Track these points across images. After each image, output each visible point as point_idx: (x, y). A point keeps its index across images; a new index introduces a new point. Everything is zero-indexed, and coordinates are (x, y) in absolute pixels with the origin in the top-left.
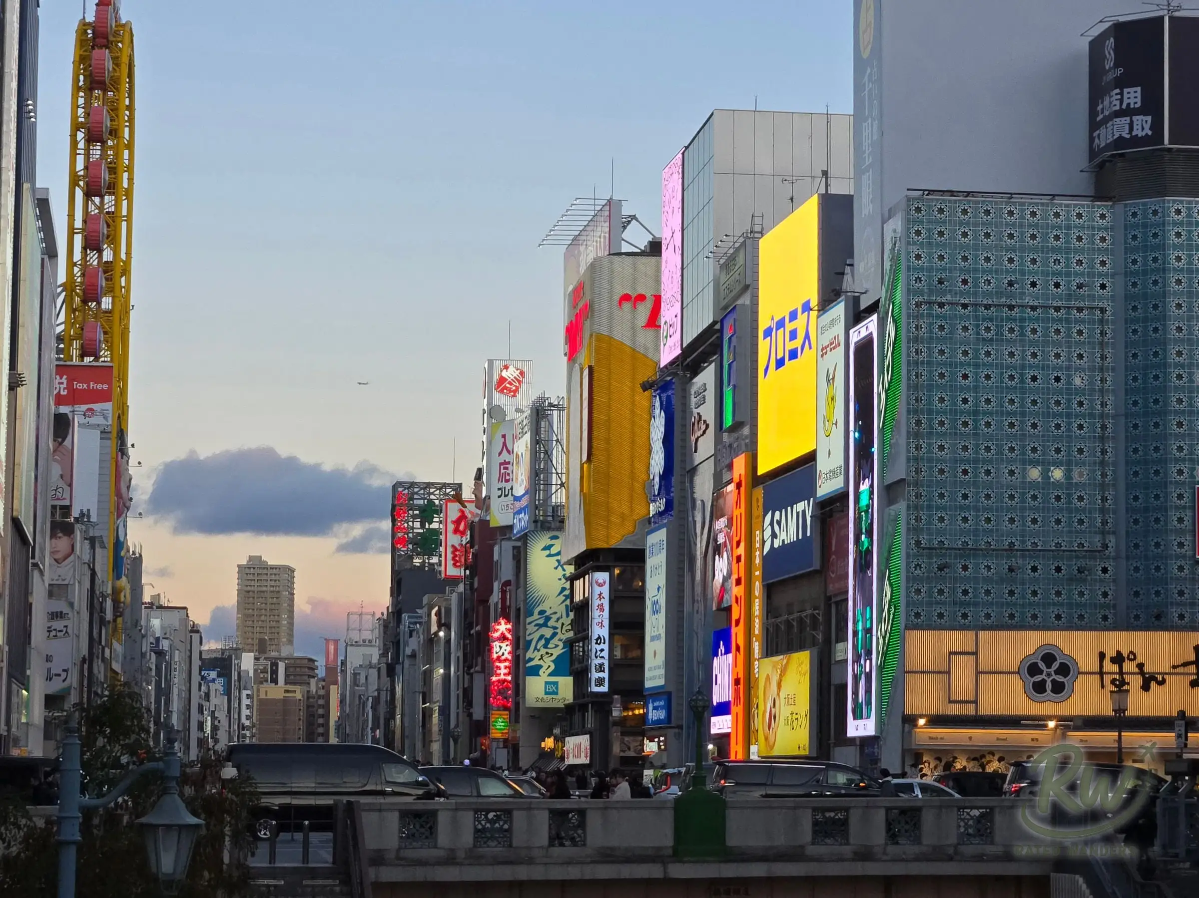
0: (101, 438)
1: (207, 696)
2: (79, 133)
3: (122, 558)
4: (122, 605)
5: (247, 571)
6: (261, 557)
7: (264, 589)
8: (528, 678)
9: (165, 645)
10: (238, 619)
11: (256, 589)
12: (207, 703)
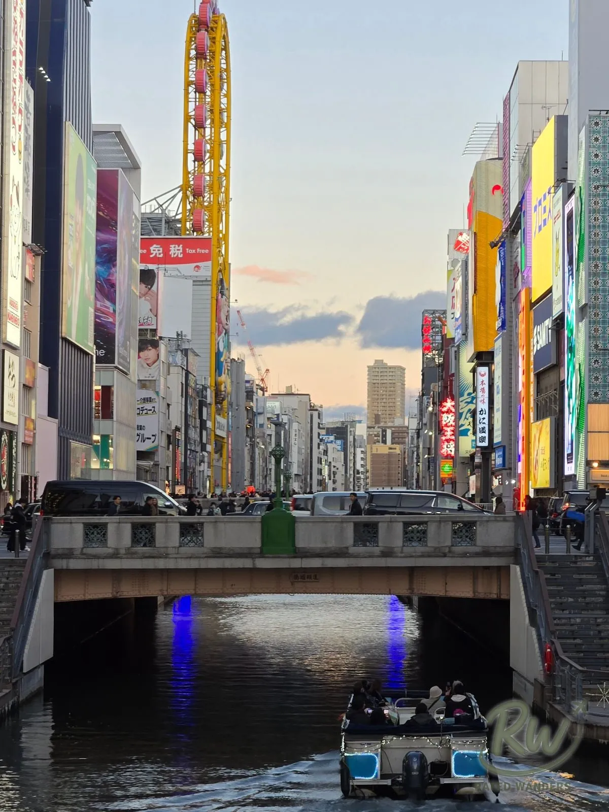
0: (193, 285)
1: (326, 452)
2: (190, 88)
3: (222, 362)
4: (223, 393)
5: (374, 370)
6: (383, 361)
7: (385, 381)
8: (460, 437)
9: (285, 419)
10: (368, 401)
11: (379, 382)
12: (326, 457)
